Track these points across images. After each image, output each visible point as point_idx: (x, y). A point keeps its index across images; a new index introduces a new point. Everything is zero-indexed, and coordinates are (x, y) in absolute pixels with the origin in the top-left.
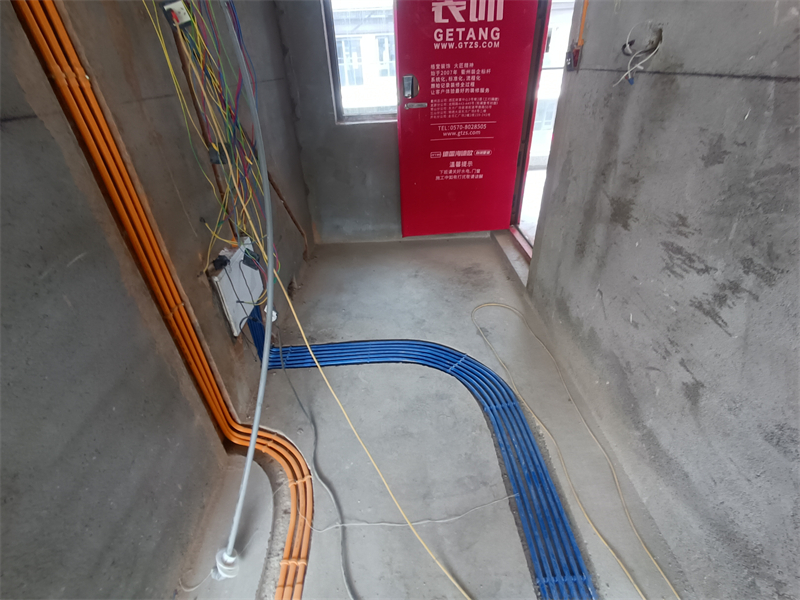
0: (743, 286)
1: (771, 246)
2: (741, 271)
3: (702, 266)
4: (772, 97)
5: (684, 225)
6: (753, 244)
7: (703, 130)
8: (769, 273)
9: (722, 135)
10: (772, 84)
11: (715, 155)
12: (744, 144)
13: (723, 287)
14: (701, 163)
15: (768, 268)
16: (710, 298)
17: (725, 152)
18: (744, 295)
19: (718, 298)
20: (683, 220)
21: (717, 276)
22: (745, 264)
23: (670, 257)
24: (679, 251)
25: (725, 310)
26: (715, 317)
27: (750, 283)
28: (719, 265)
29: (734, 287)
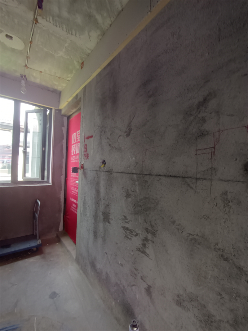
0: (148, 238)
1: (150, 222)
2: (146, 233)
3: (135, 234)
4: (136, 179)
5: (126, 219)
6: (146, 223)
7: (122, 188)
8: (153, 232)
9: (128, 189)
10: (135, 175)
11: (128, 196)
12: (134, 191)
13: (143, 240)
15: (152, 230)
16: (141, 246)
17: (130, 194)
18: (150, 242)
19: (144, 246)
20: (125, 217)
21: (141, 237)
22: (147, 230)
23: (126, 232)
24: (127, 229)
25: (146, 249)
26: (145, 253)
27: (150, 237)
28: (140, 232)
29: (147, 240)
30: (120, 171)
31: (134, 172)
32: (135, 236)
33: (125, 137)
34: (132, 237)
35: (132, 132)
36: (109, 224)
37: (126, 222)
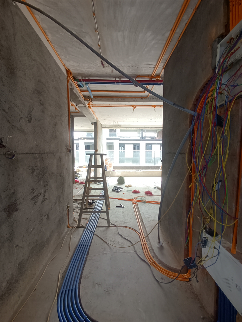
4: (38, 157)
5: (34, 190)
7: (28, 167)
9: (33, 167)
10: (37, 154)
11: (33, 171)
12: (37, 166)
14: (31, 174)
19: (44, 196)
20: (33, 189)
21: (43, 193)
22: (45, 186)
23: (34, 200)
24: (35, 196)
25: (46, 196)
26: (45, 200)
27: (46, 188)
28: (42, 191)
29: (45, 191)
30: (24, 153)
31: (36, 153)
32: (40, 196)
33: (28, 122)
34: (38, 199)
35: (32, 120)
36: (17, 212)
37: (34, 193)
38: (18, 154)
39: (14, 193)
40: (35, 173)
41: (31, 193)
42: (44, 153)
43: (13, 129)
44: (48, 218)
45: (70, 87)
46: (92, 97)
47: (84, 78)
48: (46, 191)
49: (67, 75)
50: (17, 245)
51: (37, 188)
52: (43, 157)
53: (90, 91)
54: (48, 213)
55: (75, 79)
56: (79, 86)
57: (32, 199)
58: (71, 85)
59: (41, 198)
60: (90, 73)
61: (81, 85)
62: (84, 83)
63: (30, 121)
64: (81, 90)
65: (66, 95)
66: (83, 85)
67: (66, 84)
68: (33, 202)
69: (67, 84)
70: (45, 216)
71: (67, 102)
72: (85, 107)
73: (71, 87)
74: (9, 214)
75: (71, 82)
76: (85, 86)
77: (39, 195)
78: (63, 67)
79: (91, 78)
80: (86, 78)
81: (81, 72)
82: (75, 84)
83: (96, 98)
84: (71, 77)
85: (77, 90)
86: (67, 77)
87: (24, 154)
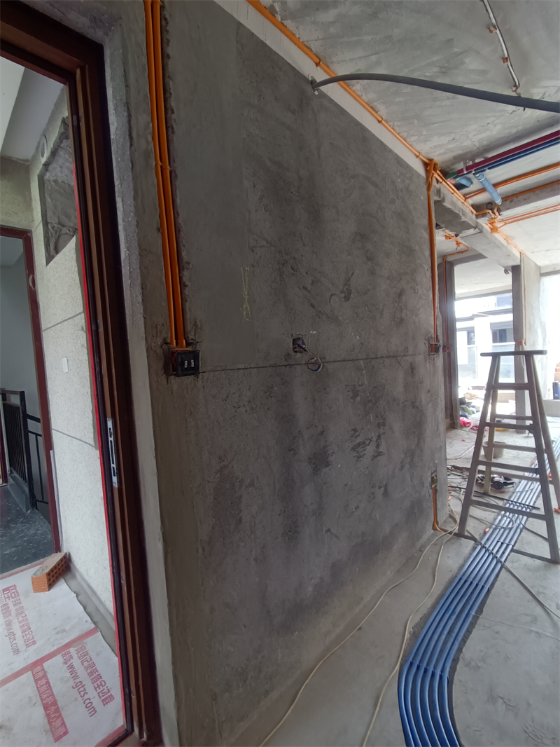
1: (381, 413)
4: (363, 366)
5: (356, 432)
6: (377, 417)
7: (346, 386)
9: (355, 385)
10: (361, 361)
11: (355, 394)
12: (362, 385)
13: (377, 441)
14: (352, 400)
17: (358, 391)
19: (378, 446)
20: (355, 430)
21: (374, 439)
22: (379, 425)
23: (357, 452)
24: (359, 444)
25: (380, 447)
26: (379, 454)
27: (382, 431)
28: (373, 435)
29: (379, 437)
30: (339, 359)
32: (368, 445)
33: (343, 300)
34: (365, 450)
35: (352, 295)
36: (328, 469)
37: (357, 437)
38: (328, 362)
39: (322, 433)
40: (358, 399)
41: (352, 436)
42: (377, 358)
43: (319, 318)
44: (386, 494)
45: (434, 198)
46: (499, 202)
47: (471, 163)
48: (382, 436)
49: (426, 174)
50: (329, 530)
51: (363, 428)
52: (373, 367)
53: (490, 188)
54: (386, 484)
55: (446, 174)
56: (459, 187)
57: (353, 449)
58: (439, 192)
59: (370, 449)
60: (485, 143)
61: (464, 182)
62: (471, 176)
63: (347, 298)
64: (465, 195)
65: (426, 222)
66: (469, 180)
67: (423, 198)
68: (355, 454)
69: (426, 195)
70: (380, 488)
71: (426, 236)
72: (481, 232)
73: (437, 198)
74: (316, 470)
75: (438, 186)
76: (475, 181)
77: (367, 442)
78: (418, 160)
79: (490, 155)
80: (477, 161)
81: (460, 152)
82: (447, 187)
83: (511, 201)
84: (436, 175)
85: (455, 199)
86: (427, 177)
87: (339, 361)
